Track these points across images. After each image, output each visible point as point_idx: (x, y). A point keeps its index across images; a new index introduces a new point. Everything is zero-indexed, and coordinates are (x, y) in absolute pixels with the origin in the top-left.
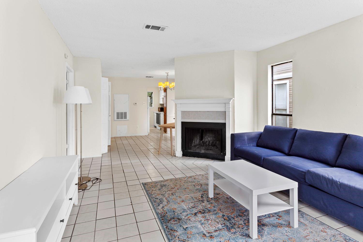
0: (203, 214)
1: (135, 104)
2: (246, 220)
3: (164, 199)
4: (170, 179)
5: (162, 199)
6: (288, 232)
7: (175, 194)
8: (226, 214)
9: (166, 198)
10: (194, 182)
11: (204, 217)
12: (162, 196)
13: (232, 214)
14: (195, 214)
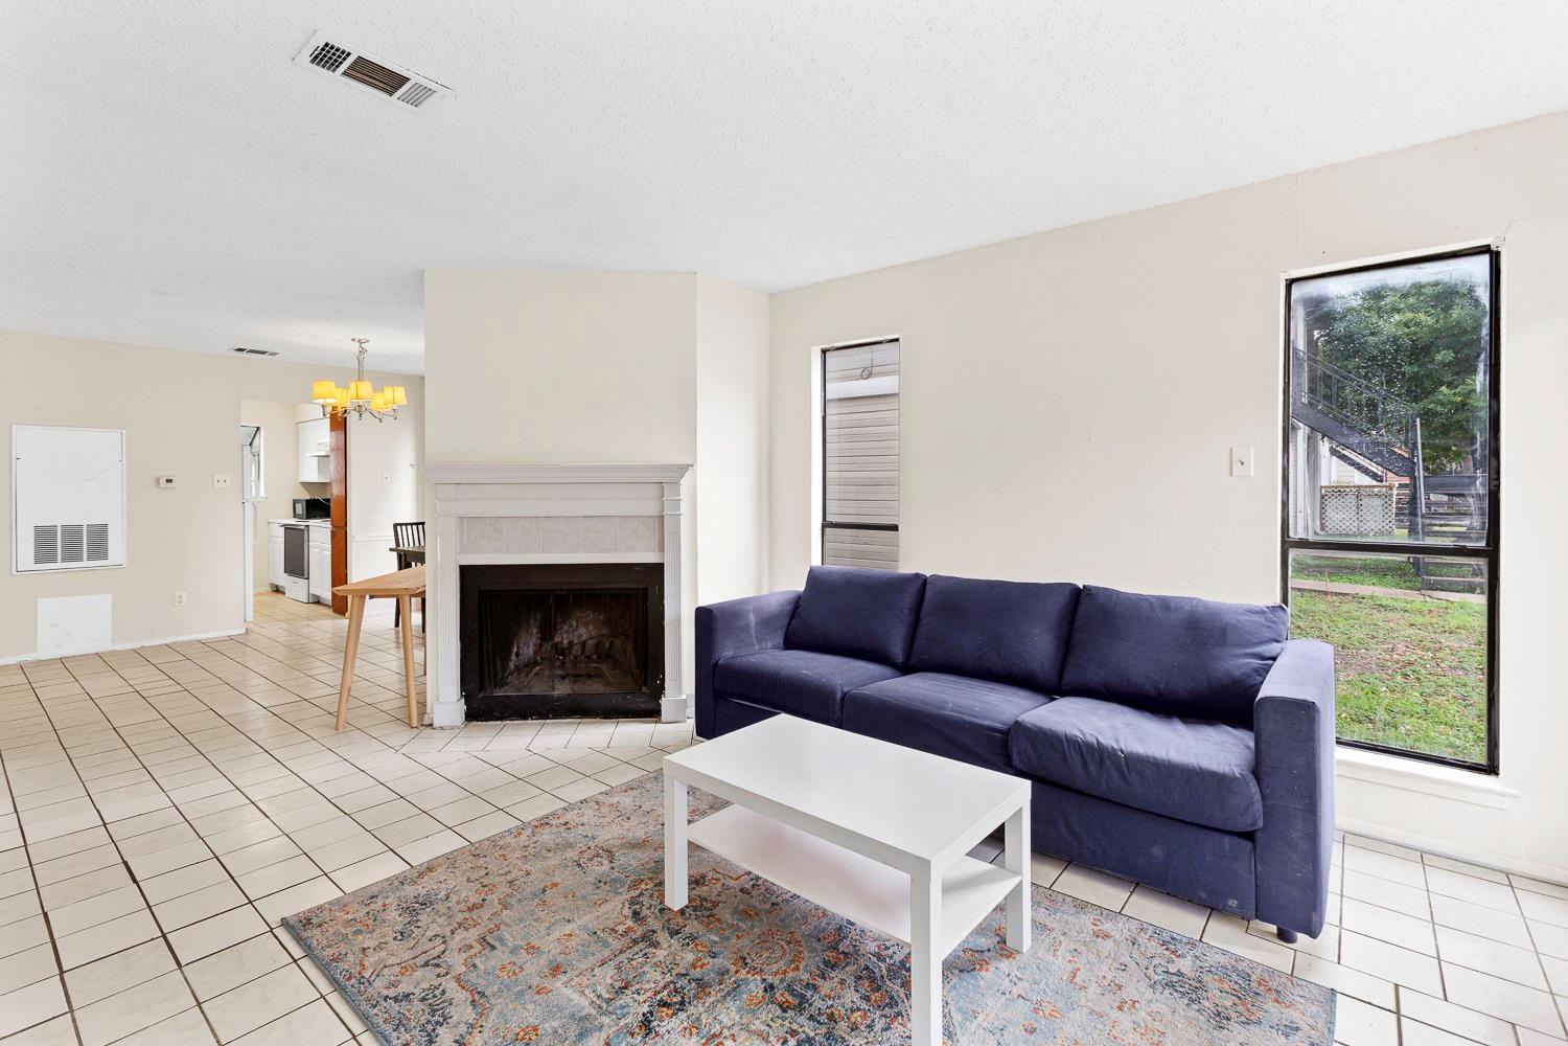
0: (682, 1015)
1: (163, 481)
2: (860, 977)
3: (451, 986)
4: (447, 857)
5: (437, 992)
6: (1015, 979)
7: (501, 940)
8: (777, 973)
9: (458, 979)
10: (570, 845)
11: (694, 1031)
12: (430, 972)
13: (797, 969)
14: (646, 1025)
